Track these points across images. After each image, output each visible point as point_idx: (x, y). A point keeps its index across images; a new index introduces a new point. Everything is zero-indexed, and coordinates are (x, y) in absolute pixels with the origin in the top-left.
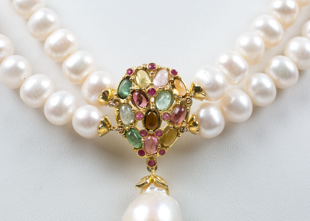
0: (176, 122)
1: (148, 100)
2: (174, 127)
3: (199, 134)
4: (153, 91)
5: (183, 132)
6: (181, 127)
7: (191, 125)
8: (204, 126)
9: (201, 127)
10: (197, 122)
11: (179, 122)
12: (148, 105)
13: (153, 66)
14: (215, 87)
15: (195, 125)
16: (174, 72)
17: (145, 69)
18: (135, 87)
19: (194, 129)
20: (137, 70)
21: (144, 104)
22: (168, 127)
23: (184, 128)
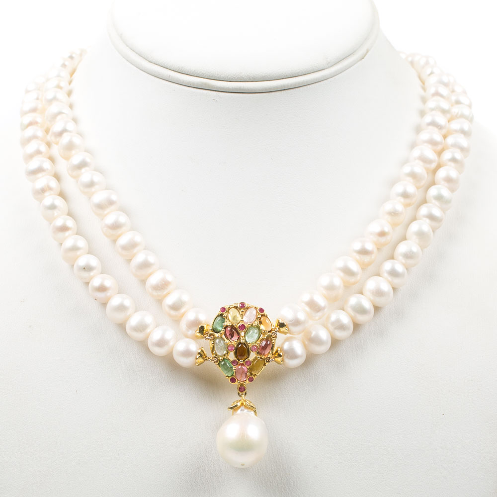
0: (263, 353)
1: (239, 334)
2: (261, 358)
3: (283, 364)
4: (243, 327)
5: (269, 362)
6: (267, 358)
7: (276, 356)
8: (287, 357)
9: (285, 357)
10: (281, 354)
11: (266, 354)
12: (239, 338)
13: (243, 305)
14: (297, 322)
15: (280, 356)
16: (262, 310)
17: (236, 308)
18: (227, 323)
19: (279, 359)
20: (229, 308)
21: (235, 338)
22: (256, 358)
23: (269, 358)
